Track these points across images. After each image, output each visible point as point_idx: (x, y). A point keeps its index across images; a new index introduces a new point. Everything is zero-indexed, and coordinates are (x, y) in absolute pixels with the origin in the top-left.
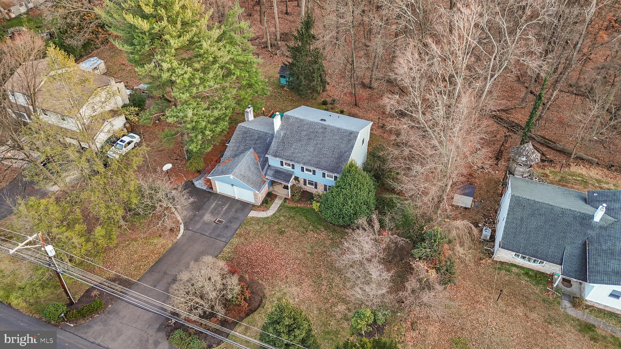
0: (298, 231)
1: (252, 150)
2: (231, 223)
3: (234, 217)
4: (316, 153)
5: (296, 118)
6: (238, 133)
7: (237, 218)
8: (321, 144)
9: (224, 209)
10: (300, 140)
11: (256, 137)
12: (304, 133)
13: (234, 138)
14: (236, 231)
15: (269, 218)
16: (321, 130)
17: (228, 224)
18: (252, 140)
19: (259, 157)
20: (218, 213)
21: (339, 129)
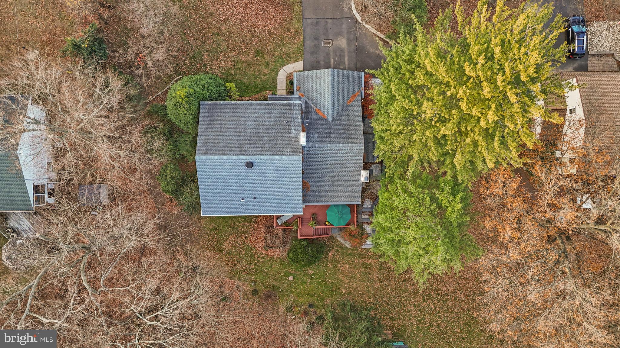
0: (243, 62)
1: (330, 118)
2: (315, 45)
3: (316, 53)
4: (242, 120)
5: (283, 154)
6: (359, 135)
7: (312, 53)
8: (240, 131)
9: (332, 60)
10: (267, 129)
11: (333, 136)
12: (266, 139)
13: (360, 127)
14: (304, 38)
15: (280, 67)
16: (245, 148)
17: (316, 42)
18: (336, 131)
19: (317, 114)
20: (335, 51)
21: (224, 154)
